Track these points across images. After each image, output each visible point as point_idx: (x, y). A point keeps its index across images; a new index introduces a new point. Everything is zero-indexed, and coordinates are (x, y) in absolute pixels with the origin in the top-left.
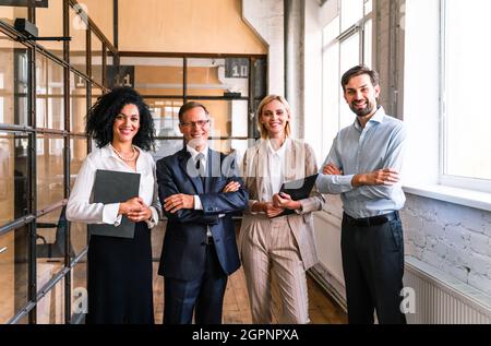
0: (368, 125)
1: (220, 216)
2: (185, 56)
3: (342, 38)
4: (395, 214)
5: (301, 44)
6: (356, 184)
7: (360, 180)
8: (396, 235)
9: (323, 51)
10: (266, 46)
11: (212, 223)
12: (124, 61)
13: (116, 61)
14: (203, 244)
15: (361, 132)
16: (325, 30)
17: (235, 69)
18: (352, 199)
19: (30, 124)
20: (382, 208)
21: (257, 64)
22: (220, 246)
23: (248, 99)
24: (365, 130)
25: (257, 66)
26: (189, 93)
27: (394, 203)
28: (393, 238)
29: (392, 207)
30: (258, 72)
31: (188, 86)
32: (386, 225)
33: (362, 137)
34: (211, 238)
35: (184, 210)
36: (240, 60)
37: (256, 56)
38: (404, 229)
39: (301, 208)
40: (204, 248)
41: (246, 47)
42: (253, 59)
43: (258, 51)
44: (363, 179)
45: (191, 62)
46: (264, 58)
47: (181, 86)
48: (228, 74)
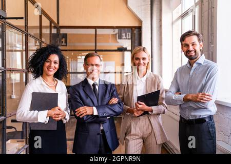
0: (195, 65)
1: (108, 118)
2: (96, 28)
4: (211, 117)
5: (160, 20)
6: (186, 100)
7: (188, 98)
8: (210, 129)
10: (141, 22)
11: (103, 122)
12: (63, 31)
13: (58, 31)
14: (99, 134)
15: (191, 69)
16: (174, 12)
17: (124, 34)
18: (185, 108)
19: (3, 66)
20: (203, 114)
21: (136, 31)
22: (108, 134)
23: (131, 51)
24: (193, 68)
25: (136, 33)
26: (98, 48)
27: (210, 111)
28: (209, 132)
29: (209, 113)
30: (137, 36)
31: (98, 44)
32: (205, 124)
33: (192, 72)
34: (103, 131)
35: (88, 115)
36: (126, 29)
37: (135, 27)
38: (216, 126)
39: (152, 111)
40: (99, 136)
41: (130, 22)
42: (133, 29)
43: (137, 25)
44: (190, 97)
45: (99, 31)
46: (140, 28)
47: (94, 44)
48: (120, 37)
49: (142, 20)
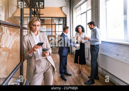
2: (52, 17)
5: (72, 15)
9: (77, 16)
10: (66, 16)
12: (41, 18)
17: (61, 20)
21: (65, 19)
23: (63, 25)
26: (52, 24)
31: (52, 23)
36: (61, 18)
37: (64, 17)
41: (62, 15)
46: (66, 18)
48: (59, 20)
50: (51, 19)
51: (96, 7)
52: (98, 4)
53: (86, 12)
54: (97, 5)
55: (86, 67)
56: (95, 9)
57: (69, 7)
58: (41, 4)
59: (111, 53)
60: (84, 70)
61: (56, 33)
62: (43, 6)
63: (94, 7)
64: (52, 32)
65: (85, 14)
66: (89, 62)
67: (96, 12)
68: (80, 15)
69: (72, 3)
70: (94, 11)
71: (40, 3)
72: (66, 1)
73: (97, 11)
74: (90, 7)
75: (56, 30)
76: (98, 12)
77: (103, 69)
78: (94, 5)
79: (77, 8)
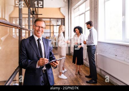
2: (50, 18)
3: (80, 15)
5: (71, 16)
9: (75, 17)
10: (64, 17)
17: (59, 20)
21: (63, 20)
26: (51, 25)
30: (63, 21)
43: (63, 17)
46: (64, 19)
47: (49, 24)
48: (58, 21)
49: (65, 16)
50: (49, 20)
51: (95, 8)
52: (96, 4)
53: (84, 13)
54: (95, 6)
55: (85, 68)
56: (94, 9)
57: (67, 7)
58: (41, 3)
59: (109, 53)
60: (82, 71)
61: (53, 34)
62: (43, 5)
63: (93, 8)
64: (50, 33)
65: (84, 14)
66: (87, 63)
67: (95, 13)
68: (79, 16)
69: (71, 4)
70: (93, 12)
71: (39, 2)
72: (64, 1)
73: (96, 11)
74: (89, 8)
75: (53, 31)
76: (96, 13)
77: (101, 69)
78: (93, 6)
79: (75, 9)
